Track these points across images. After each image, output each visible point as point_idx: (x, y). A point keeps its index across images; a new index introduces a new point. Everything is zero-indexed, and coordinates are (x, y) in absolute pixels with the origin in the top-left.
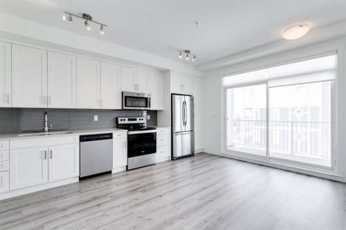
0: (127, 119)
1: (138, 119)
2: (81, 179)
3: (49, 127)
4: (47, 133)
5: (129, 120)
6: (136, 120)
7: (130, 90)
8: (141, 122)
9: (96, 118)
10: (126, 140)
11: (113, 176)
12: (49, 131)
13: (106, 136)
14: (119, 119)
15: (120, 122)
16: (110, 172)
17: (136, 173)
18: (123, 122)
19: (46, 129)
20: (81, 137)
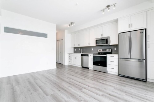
0: (102, 50)
1: (107, 50)
5: (103, 50)
6: (106, 50)
7: (99, 37)
8: (109, 51)
10: (92, 58)
11: (89, 70)
14: (99, 50)
16: (88, 68)
17: (99, 73)
18: (100, 51)
19: (81, 52)
20: (81, 55)
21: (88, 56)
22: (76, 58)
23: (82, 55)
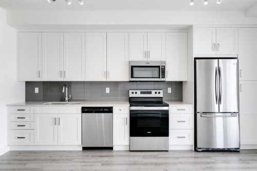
0: (139, 92)
1: (153, 92)
2: (84, 149)
3: (68, 97)
4: (67, 102)
5: (141, 93)
6: (150, 93)
7: (139, 58)
8: (157, 95)
9: (108, 90)
10: (128, 116)
11: (114, 153)
12: (69, 101)
13: (105, 110)
14: (131, 92)
15: (131, 95)
16: (111, 148)
18: (134, 95)
19: (67, 99)
20: (83, 108)
21: (112, 112)
22: (56, 121)
23: (85, 110)
